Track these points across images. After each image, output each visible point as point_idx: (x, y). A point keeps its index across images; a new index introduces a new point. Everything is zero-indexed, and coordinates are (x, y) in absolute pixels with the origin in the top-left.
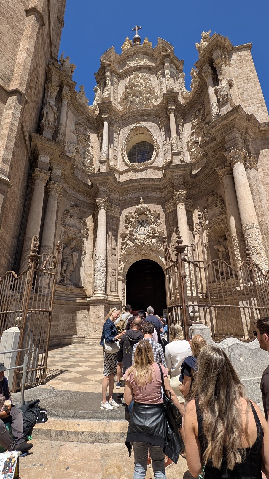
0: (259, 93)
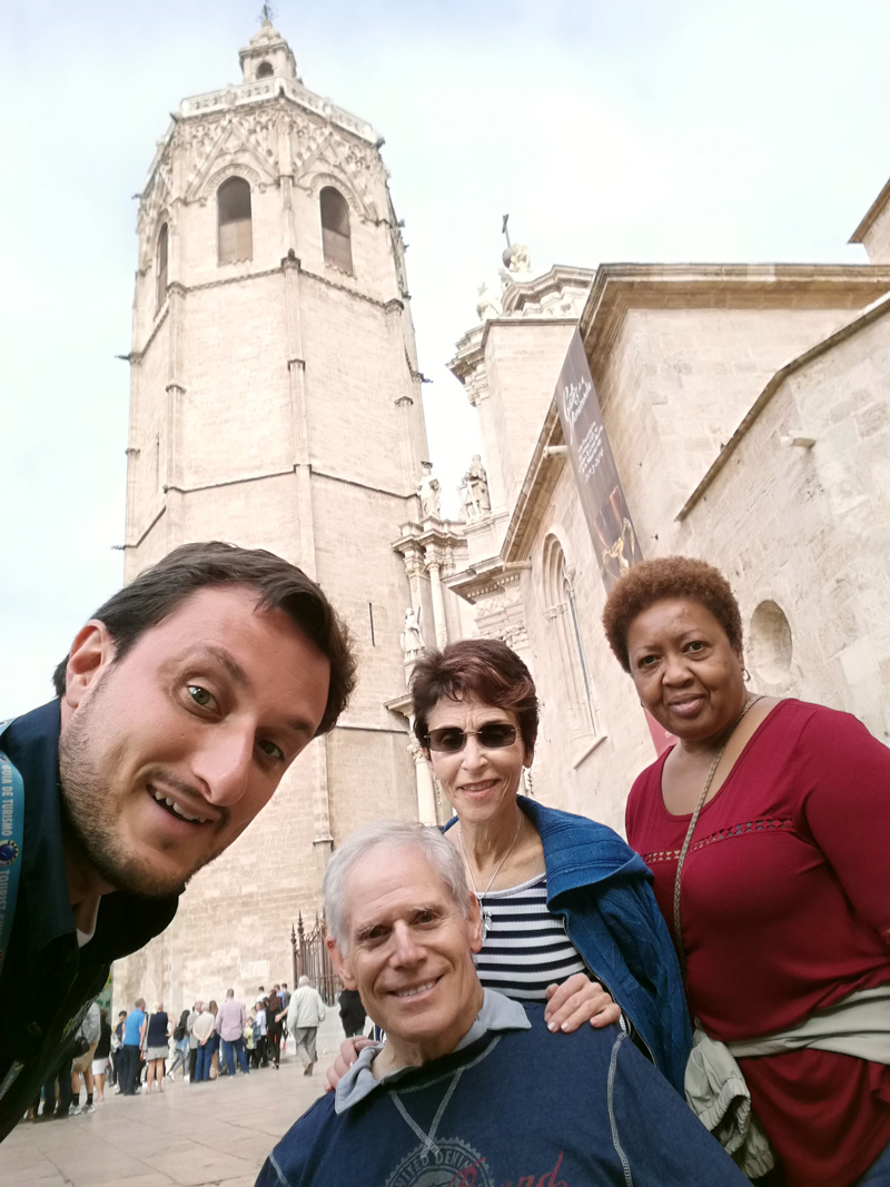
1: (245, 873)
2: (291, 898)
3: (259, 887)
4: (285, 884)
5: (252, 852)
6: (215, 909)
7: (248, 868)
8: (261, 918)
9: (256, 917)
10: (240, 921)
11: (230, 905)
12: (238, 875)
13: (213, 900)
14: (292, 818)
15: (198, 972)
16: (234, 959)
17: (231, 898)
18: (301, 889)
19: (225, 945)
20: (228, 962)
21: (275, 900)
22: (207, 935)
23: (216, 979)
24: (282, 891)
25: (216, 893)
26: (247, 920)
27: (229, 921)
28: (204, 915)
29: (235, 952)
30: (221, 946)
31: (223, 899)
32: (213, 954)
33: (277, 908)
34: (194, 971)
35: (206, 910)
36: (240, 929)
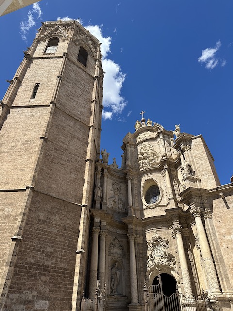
0: (208, 167)
1: (47, 256)
2: (64, 273)
3: (52, 264)
4: (62, 265)
5: (53, 247)
6: (30, 268)
7: (49, 253)
8: (50, 279)
9: (48, 278)
10: (40, 278)
11: (38, 269)
12: (44, 255)
13: (31, 264)
14: (70, 238)
15: (14, 301)
16: (33, 297)
17: (39, 265)
18: (68, 270)
19: (30, 289)
20: (30, 298)
21: (57, 272)
22: (24, 281)
23: (22, 306)
24: (61, 268)
25: (33, 261)
26: (43, 278)
27: (36, 277)
28: (24, 270)
29: (35, 293)
30: (29, 289)
31: (35, 265)
32: (24, 292)
33: (58, 276)
34: (12, 300)
35: (26, 268)
36: (40, 282)
